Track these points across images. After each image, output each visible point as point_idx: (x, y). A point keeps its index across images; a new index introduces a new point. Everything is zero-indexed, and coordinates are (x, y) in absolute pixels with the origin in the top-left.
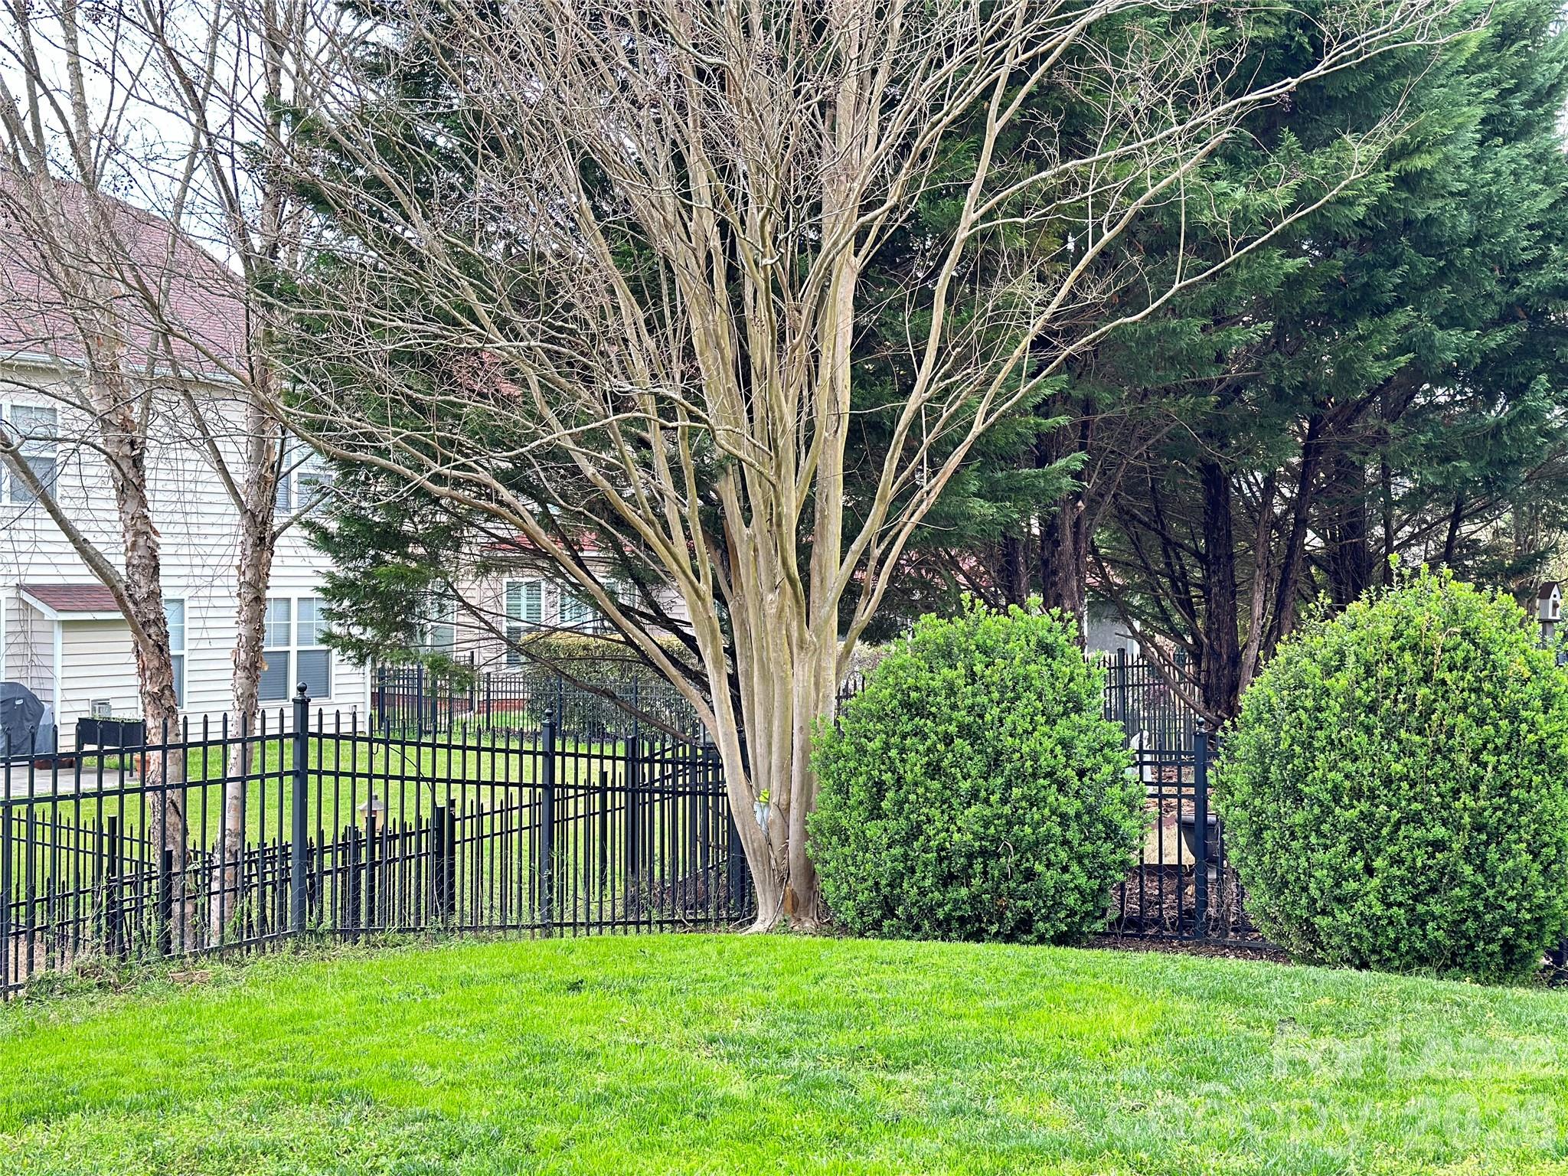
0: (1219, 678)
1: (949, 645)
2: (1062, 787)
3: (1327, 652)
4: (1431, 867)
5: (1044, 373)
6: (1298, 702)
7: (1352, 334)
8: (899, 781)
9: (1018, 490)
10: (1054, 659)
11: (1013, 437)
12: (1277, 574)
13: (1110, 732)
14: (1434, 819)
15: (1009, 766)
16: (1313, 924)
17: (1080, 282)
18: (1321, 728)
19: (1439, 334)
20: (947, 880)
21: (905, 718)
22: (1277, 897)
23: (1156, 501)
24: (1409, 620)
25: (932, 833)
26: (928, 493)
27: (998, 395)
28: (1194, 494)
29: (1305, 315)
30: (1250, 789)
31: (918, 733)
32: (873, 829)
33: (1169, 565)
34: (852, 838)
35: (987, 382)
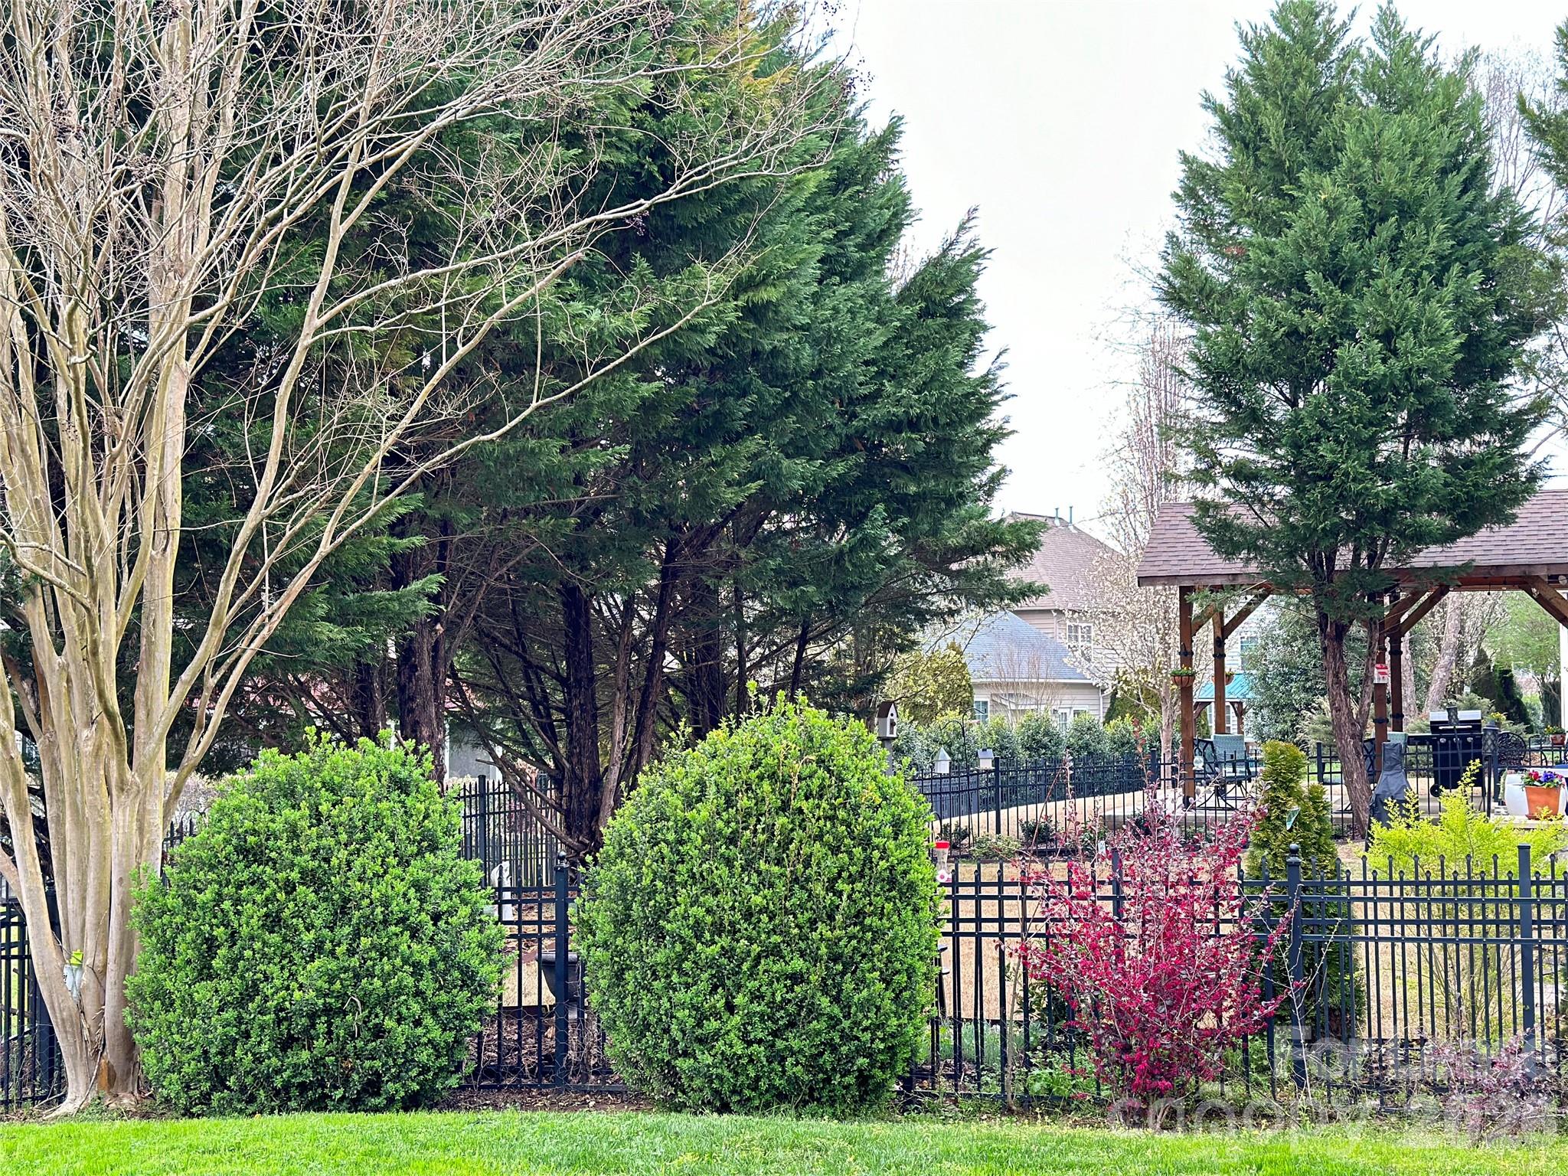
0: (580, 803)
1: (291, 782)
2: (415, 933)
3: (688, 783)
4: (790, 1001)
5: (397, 491)
6: (660, 835)
7: (706, 460)
8: (233, 937)
9: (371, 613)
10: (408, 795)
11: (366, 558)
12: (637, 697)
13: (467, 871)
14: (792, 951)
15: (357, 914)
16: (674, 1067)
17: (434, 396)
18: (683, 862)
19: (786, 463)
20: (286, 1044)
21: (240, 866)
22: (639, 1041)
23: (517, 623)
24: (767, 749)
25: (269, 992)
26: (270, 617)
27: (347, 513)
28: (555, 615)
29: (662, 440)
30: (610, 928)
31: (257, 882)
32: (202, 992)
33: (530, 688)
34: (178, 1003)
35: (336, 500)
